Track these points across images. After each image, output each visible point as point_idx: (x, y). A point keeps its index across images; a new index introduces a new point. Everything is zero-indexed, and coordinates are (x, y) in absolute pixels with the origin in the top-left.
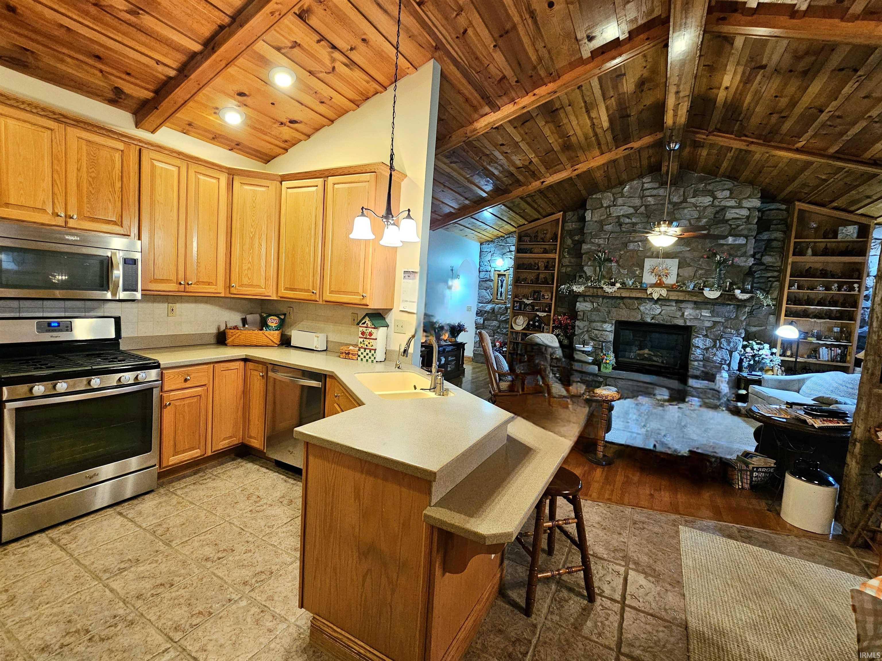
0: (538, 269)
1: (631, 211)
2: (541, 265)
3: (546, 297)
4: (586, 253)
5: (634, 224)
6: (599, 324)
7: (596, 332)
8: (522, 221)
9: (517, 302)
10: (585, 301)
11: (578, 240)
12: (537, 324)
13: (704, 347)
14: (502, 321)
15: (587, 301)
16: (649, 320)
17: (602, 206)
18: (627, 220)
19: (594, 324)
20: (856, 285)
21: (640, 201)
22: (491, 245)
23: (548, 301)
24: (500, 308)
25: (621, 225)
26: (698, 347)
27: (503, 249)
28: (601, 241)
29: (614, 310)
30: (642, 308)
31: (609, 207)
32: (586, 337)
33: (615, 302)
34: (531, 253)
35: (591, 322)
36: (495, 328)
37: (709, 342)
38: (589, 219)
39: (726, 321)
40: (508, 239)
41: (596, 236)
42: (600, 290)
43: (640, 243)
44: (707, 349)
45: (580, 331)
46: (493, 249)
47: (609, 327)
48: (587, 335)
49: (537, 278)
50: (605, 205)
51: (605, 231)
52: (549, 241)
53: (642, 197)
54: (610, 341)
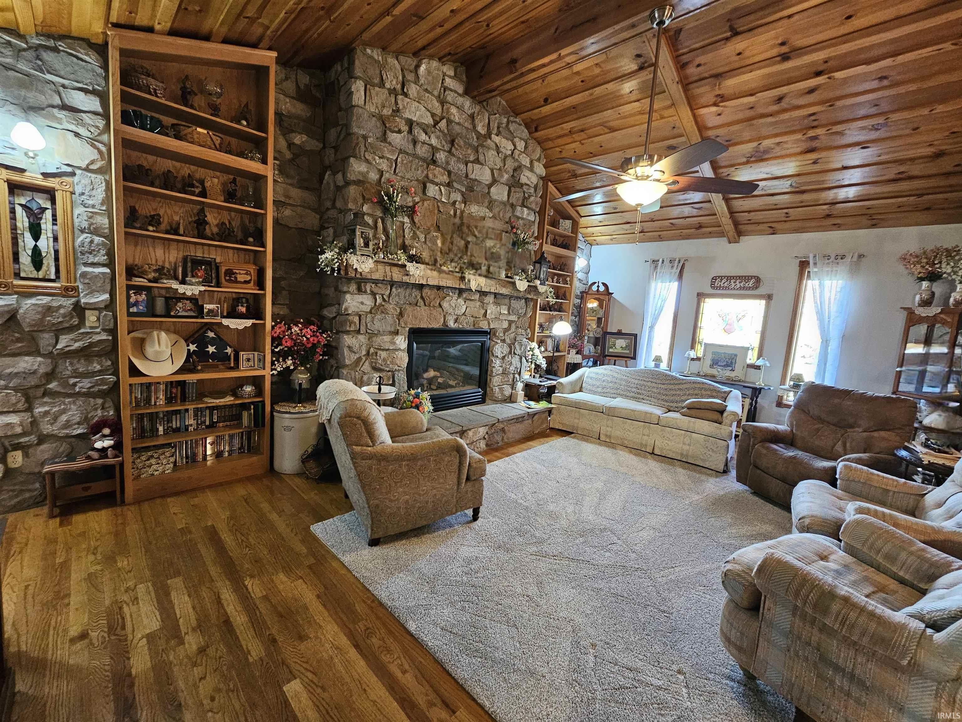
0: (204, 194)
1: (429, 120)
2: (213, 183)
3: (241, 278)
4: (358, 183)
5: (434, 149)
6: (387, 338)
7: (383, 354)
9: (139, 289)
10: (360, 290)
12: (211, 349)
13: (502, 355)
14: (67, 354)
15: (365, 292)
16: (452, 324)
17: (382, 84)
18: (423, 137)
19: (378, 340)
20: (568, 279)
21: (440, 107)
23: (251, 289)
24: (48, 310)
25: (415, 142)
26: (497, 357)
28: (384, 166)
29: (409, 309)
30: (445, 305)
31: (393, 92)
32: (366, 367)
33: (410, 294)
35: (372, 335)
36: (33, 381)
37: (506, 350)
38: (361, 102)
39: (519, 318)
40: (48, 56)
41: (374, 150)
42: (395, 270)
43: (442, 188)
44: (503, 358)
45: (354, 357)
47: (402, 342)
48: (367, 363)
49: (200, 221)
50: (388, 85)
51: (390, 144)
52: (236, 122)
53: (443, 102)
54: (404, 368)
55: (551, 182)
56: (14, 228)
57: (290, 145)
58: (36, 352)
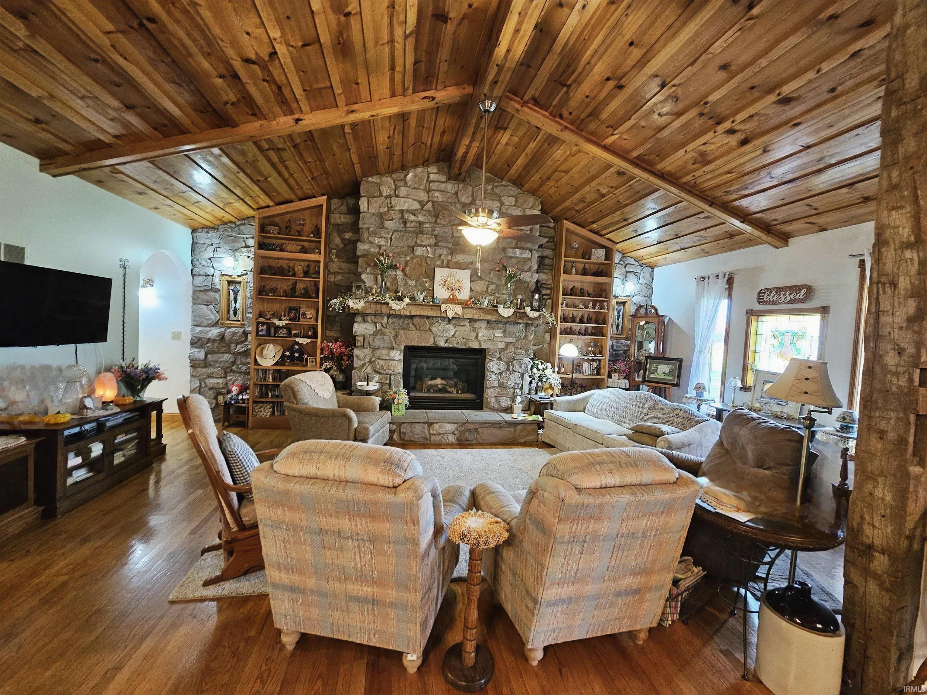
0: (294, 275)
1: (417, 206)
2: (299, 269)
3: (308, 316)
4: (364, 256)
5: (421, 223)
6: (384, 352)
7: (381, 362)
8: (264, 200)
9: (263, 324)
10: (365, 321)
11: (349, 240)
12: (296, 355)
13: (499, 371)
14: (239, 353)
15: (368, 322)
16: (442, 344)
17: (381, 195)
18: (412, 218)
19: (378, 353)
20: (605, 304)
21: (426, 195)
22: (211, 234)
23: (312, 322)
24: (235, 333)
25: (405, 223)
26: (493, 372)
27: (233, 241)
28: (382, 242)
29: (402, 332)
30: (434, 329)
31: (389, 197)
32: (369, 370)
33: (403, 322)
34: (282, 250)
35: (374, 349)
36: (227, 365)
37: (502, 366)
38: (365, 209)
39: (517, 341)
40: (242, 228)
41: (375, 234)
42: (384, 307)
43: (428, 248)
44: (501, 373)
45: (361, 363)
46: (216, 241)
47: (398, 355)
48: (369, 368)
49: (294, 289)
50: (384, 194)
51: (386, 228)
52: (309, 236)
53: (429, 191)
54: (399, 373)
55: (566, 219)
56: (229, 300)
57: (343, 240)
58: (229, 352)
